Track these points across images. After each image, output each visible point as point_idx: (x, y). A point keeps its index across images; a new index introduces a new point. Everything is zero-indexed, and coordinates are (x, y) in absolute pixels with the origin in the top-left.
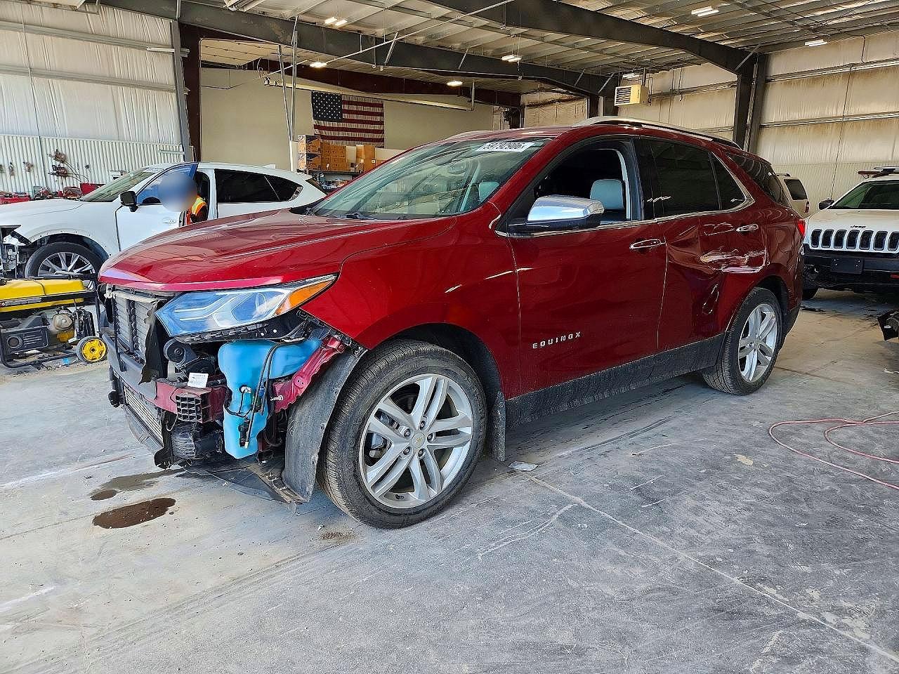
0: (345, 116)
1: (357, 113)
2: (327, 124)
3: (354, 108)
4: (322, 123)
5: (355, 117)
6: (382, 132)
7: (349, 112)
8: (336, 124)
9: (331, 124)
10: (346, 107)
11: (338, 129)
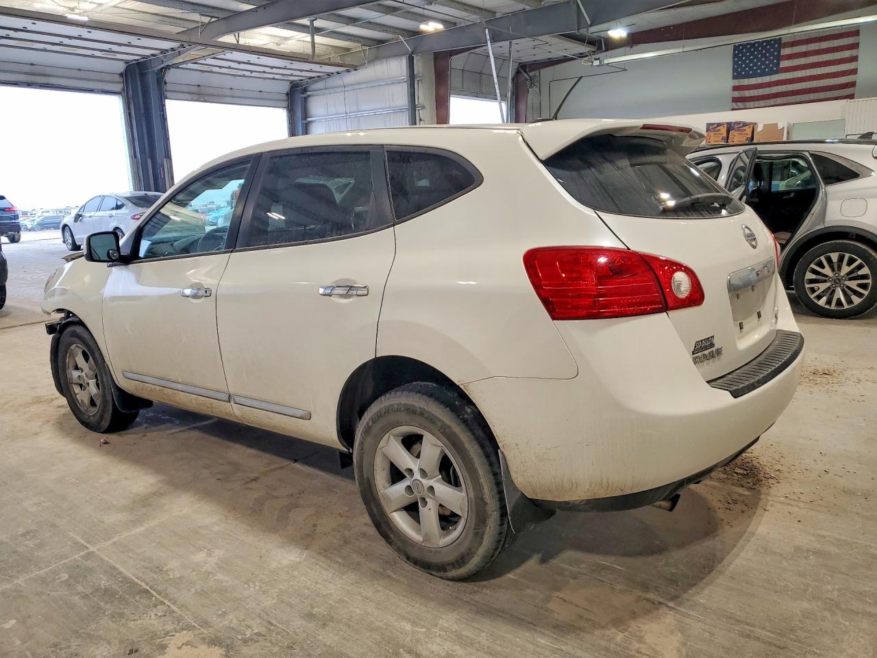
0: (784, 64)
1: (805, 54)
2: (753, 81)
3: (803, 48)
4: (746, 82)
5: (802, 61)
6: (854, 72)
7: (790, 57)
8: (767, 79)
9: (759, 80)
10: (786, 51)
11: (769, 85)
